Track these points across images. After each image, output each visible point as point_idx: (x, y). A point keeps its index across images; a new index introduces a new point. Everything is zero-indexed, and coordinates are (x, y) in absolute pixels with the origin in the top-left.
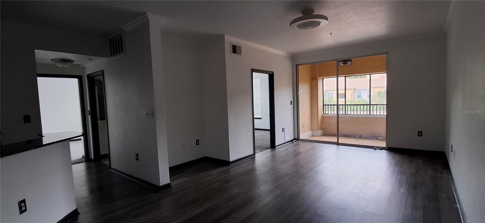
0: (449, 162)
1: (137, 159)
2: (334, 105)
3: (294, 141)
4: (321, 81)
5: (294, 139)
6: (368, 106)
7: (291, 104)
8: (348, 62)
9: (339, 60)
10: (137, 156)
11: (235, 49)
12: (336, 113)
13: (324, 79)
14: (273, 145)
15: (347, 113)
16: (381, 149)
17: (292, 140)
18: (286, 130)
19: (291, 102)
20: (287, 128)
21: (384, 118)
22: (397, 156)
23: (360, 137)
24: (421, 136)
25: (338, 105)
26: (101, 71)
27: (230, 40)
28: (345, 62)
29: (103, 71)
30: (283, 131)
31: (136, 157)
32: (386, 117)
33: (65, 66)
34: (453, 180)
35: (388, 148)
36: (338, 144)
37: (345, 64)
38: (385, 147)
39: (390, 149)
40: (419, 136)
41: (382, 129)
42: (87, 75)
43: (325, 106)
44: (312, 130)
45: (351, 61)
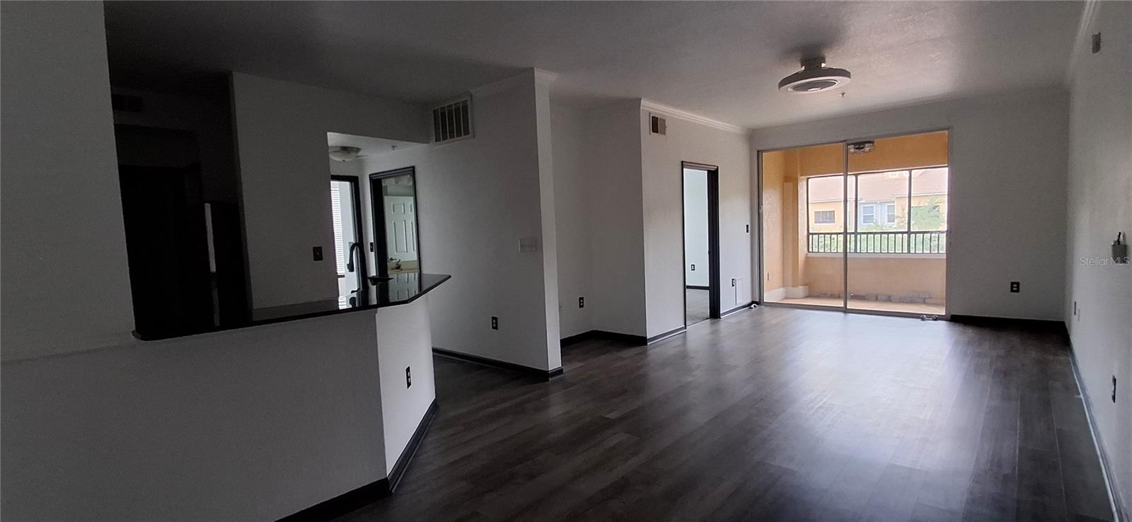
0: (1069, 332)
1: (496, 328)
2: (838, 234)
3: (752, 306)
4: (805, 183)
5: (753, 302)
6: (906, 235)
7: (747, 231)
8: (867, 145)
9: (849, 142)
10: (494, 321)
11: (657, 125)
12: (841, 250)
13: (810, 180)
14: (715, 313)
15: (858, 251)
16: (936, 319)
17: (749, 305)
18: (738, 283)
19: (747, 226)
20: (739, 279)
21: (941, 259)
22: (970, 332)
23: (889, 300)
24: (1018, 291)
25: (845, 233)
26: (410, 167)
27: (649, 106)
28: (860, 145)
29: (413, 167)
30: (733, 286)
31: (493, 323)
32: (945, 257)
33: (347, 160)
34: (1075, 364)
35: (949, 317)
36: (845, 310)
37: (859, 148)
38: (944, 314)
39: (954, 319)
40: (1012, 291)
41: (937, 282)
42: (370, 175)
43: (811, 236)
44: (783, 286)
45: (872, 142)
